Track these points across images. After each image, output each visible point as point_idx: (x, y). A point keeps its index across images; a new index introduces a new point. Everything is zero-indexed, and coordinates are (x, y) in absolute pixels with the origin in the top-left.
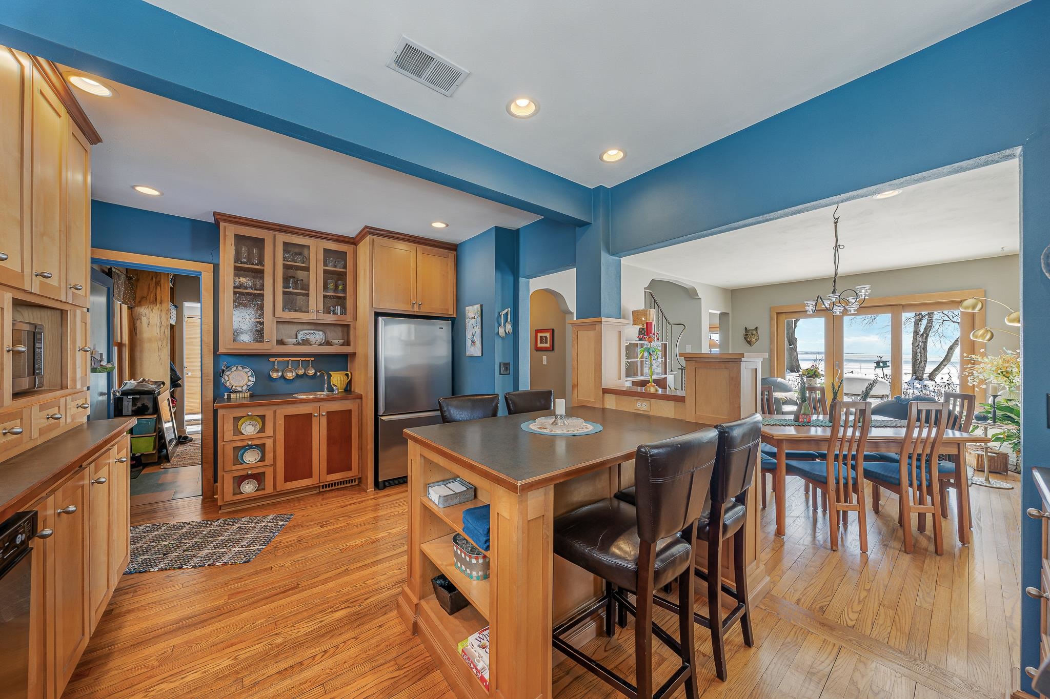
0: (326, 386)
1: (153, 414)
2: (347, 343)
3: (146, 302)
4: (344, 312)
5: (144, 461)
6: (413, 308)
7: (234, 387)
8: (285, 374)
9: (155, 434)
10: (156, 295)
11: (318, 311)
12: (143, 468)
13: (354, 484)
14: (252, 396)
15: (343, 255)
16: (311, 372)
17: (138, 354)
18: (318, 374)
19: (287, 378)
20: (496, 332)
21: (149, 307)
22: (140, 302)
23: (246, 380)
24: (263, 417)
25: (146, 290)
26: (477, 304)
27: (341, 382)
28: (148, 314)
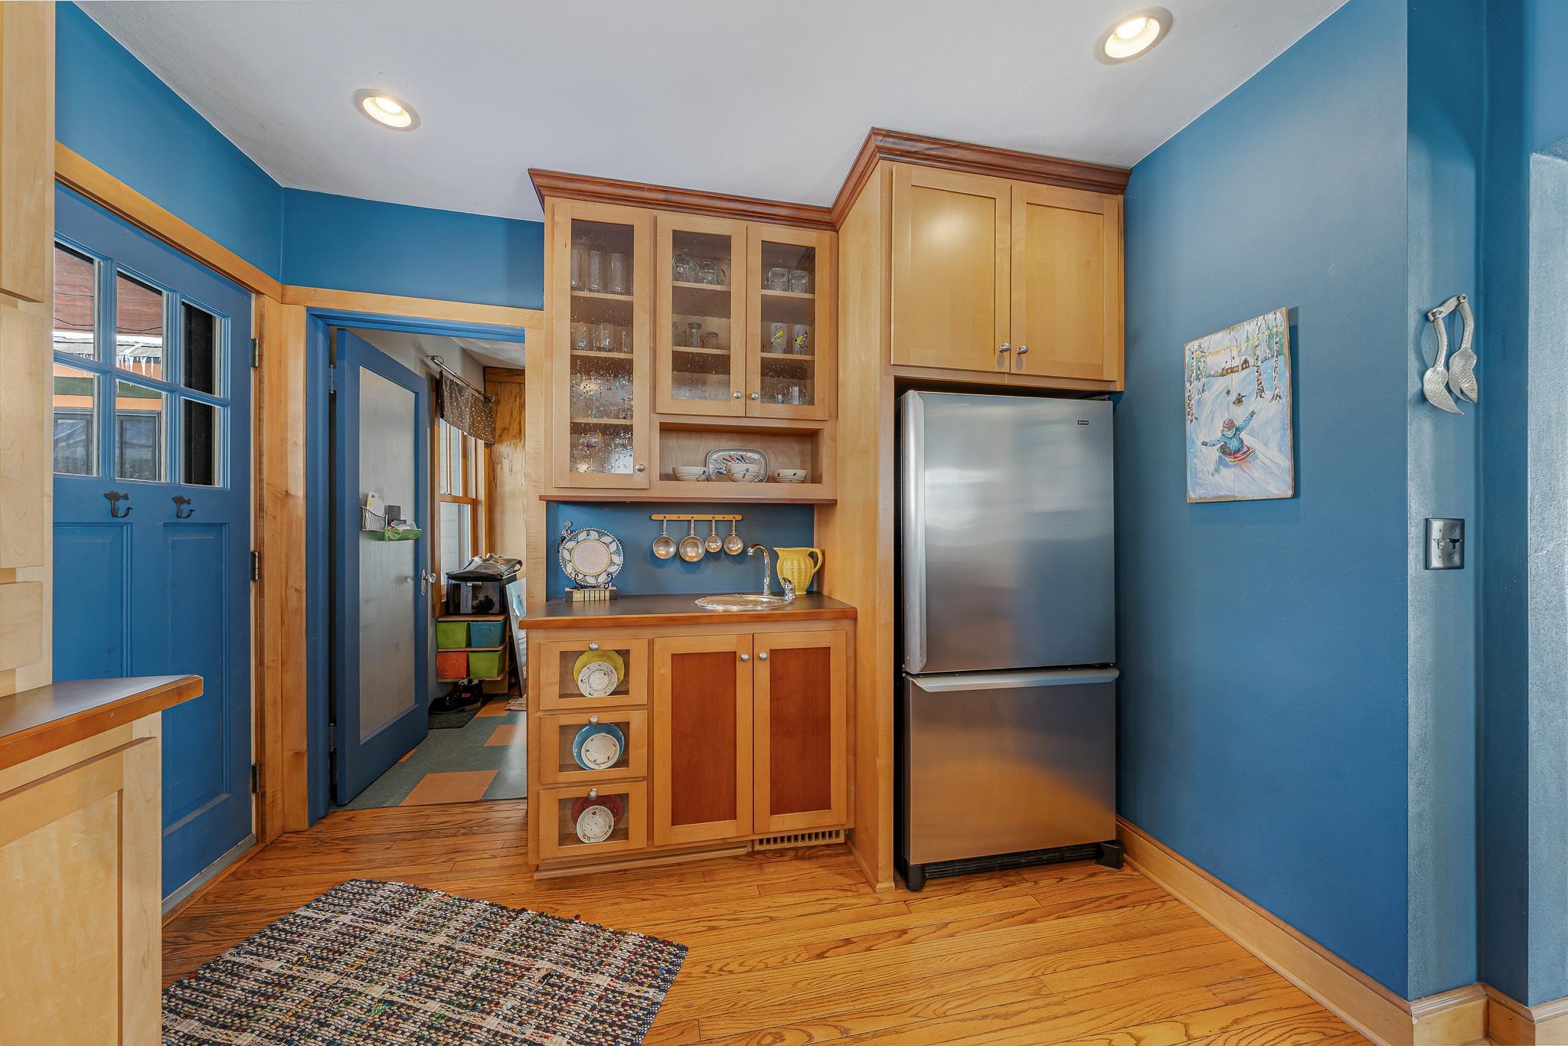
0: (767, 581)
1: (500, 614)
2: (815, 478)
3: (508, 437)
4: (808, 398)
5: (486, 690)
6: (1000, 362)
7: (581, 576)
8: (682, 551)
9: (501, 648)
10: (520, 425)
11: (748, 397)
12: (483, 705)
13: (834, 840)
14: (615, 597)
15: (806, 259)
16: (736, 547)
17: (498, 517)
18: (751, 551)
19: (687, 559)
20: (1413, 389)
21: (512, 443)
22: (500, 436)
23: (606, 561)
24: (625, 654)
25: (508, 418)
26: (1272, 308)
27: (800, 573)
28: (510, 456)
